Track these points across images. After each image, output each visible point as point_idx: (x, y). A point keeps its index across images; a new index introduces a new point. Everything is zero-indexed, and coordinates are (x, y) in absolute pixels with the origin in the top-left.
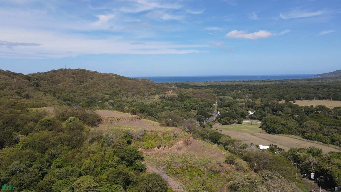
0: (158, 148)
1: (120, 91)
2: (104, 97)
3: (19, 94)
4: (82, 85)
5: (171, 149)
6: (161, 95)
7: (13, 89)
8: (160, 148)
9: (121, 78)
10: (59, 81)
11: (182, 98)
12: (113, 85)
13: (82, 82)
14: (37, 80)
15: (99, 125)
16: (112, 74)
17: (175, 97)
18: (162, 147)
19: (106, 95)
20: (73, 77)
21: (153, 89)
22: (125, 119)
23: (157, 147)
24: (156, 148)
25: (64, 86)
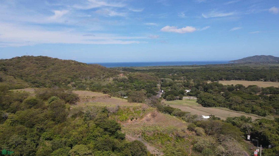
0: (132, 120)
1: (80, 74)
2: (66, 80)
4: (45, 69)
5: (142, 121)
6: (114, 78)
9: (80, 63)
10: (25, 67)
11: (131, 80)
12: (73, 69)
13: (45, 67)
14: (4, 65)
15: (77, 103)
16: (72, 60)
17: (126, 79)
18: (134, 119)
19: (68, 78)
20: (37, 63)
21: (107, 72)
22: (99, 97)
24: (130, 121)
25: (30, 70)
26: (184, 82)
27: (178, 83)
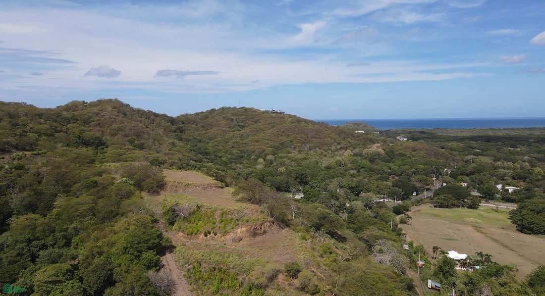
0: (206, 235)
1: (292, 142)
2: (264, 151)
3: (131, 142)
4: (239, 131)
5: (224, 239)
6: (357, 150)
7: (126, 136)
8: (209, 236)
9: (299, 120)
10: (212, 126)
11: (391, 156)
12: (283, 132)
13: (243, 127)
14: (183, 123)
15: (162, 192)
16: (289, 115)
17: (379, 154)
18: (212, 234)
19: (268, 147)
20: (232, 120)
21: (349, 140)
23: (203, 234)
24: (202, 236)
25: (216, 132)
26: (522, 168)
27: (502, 170)
